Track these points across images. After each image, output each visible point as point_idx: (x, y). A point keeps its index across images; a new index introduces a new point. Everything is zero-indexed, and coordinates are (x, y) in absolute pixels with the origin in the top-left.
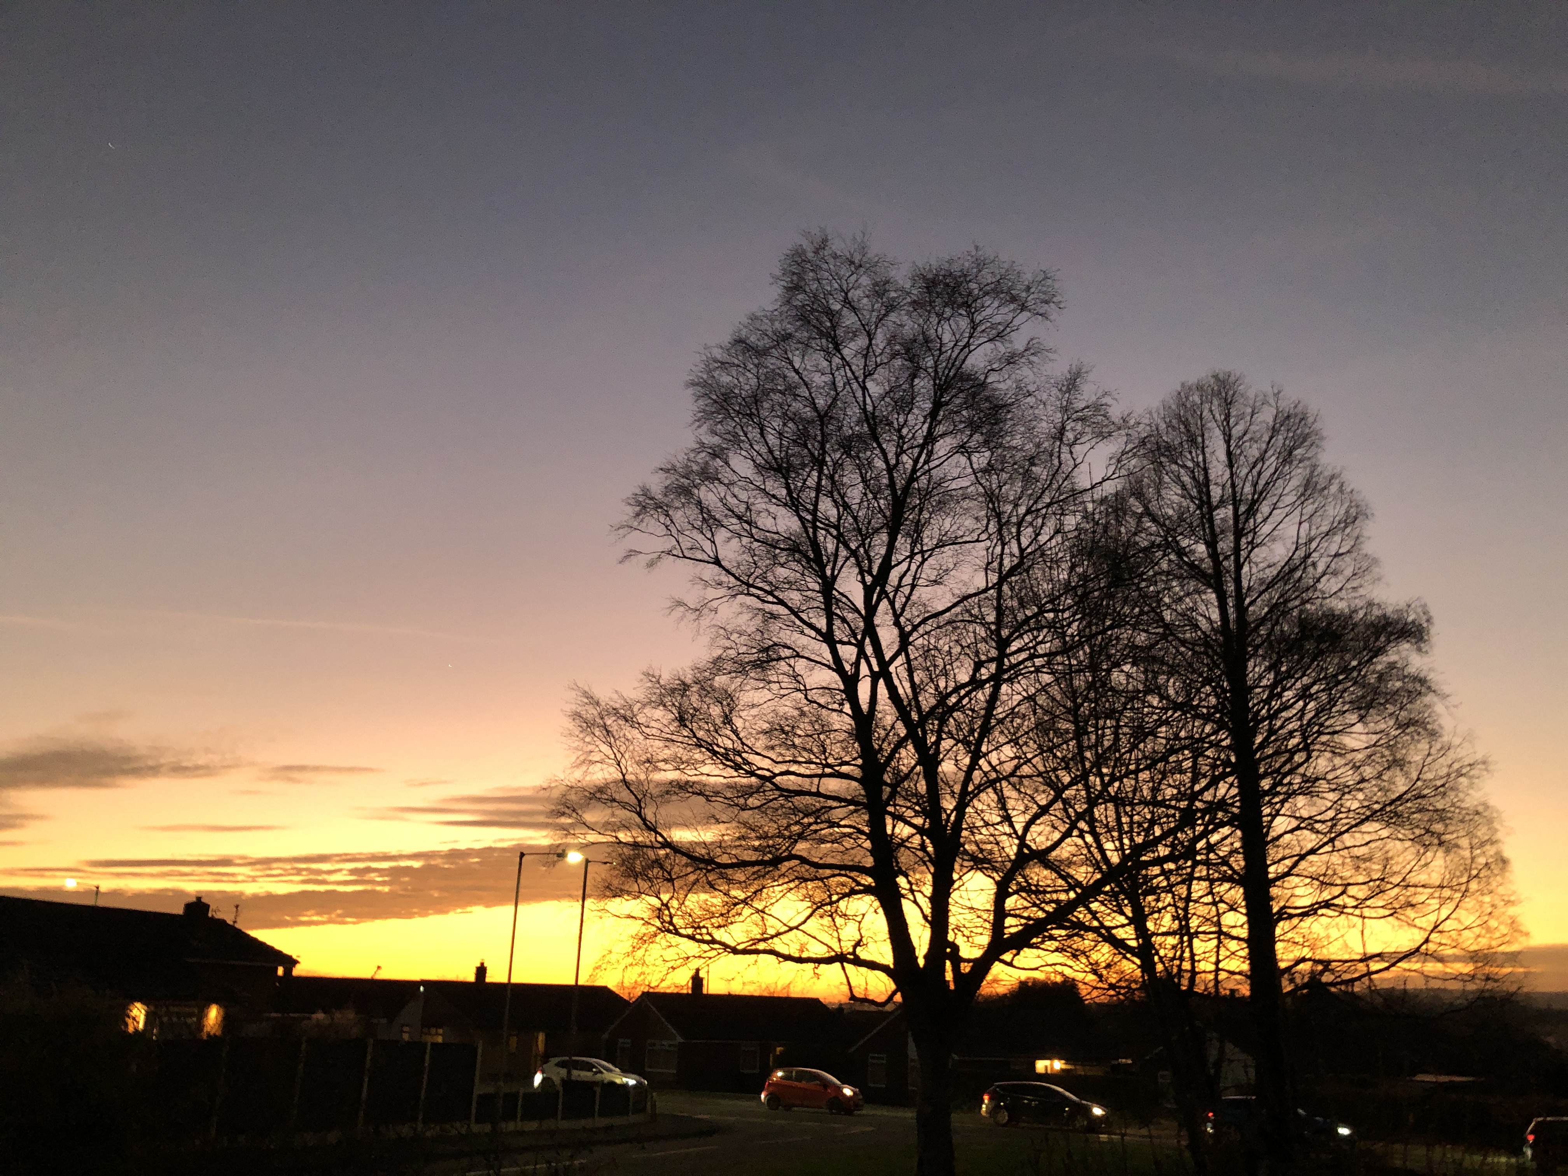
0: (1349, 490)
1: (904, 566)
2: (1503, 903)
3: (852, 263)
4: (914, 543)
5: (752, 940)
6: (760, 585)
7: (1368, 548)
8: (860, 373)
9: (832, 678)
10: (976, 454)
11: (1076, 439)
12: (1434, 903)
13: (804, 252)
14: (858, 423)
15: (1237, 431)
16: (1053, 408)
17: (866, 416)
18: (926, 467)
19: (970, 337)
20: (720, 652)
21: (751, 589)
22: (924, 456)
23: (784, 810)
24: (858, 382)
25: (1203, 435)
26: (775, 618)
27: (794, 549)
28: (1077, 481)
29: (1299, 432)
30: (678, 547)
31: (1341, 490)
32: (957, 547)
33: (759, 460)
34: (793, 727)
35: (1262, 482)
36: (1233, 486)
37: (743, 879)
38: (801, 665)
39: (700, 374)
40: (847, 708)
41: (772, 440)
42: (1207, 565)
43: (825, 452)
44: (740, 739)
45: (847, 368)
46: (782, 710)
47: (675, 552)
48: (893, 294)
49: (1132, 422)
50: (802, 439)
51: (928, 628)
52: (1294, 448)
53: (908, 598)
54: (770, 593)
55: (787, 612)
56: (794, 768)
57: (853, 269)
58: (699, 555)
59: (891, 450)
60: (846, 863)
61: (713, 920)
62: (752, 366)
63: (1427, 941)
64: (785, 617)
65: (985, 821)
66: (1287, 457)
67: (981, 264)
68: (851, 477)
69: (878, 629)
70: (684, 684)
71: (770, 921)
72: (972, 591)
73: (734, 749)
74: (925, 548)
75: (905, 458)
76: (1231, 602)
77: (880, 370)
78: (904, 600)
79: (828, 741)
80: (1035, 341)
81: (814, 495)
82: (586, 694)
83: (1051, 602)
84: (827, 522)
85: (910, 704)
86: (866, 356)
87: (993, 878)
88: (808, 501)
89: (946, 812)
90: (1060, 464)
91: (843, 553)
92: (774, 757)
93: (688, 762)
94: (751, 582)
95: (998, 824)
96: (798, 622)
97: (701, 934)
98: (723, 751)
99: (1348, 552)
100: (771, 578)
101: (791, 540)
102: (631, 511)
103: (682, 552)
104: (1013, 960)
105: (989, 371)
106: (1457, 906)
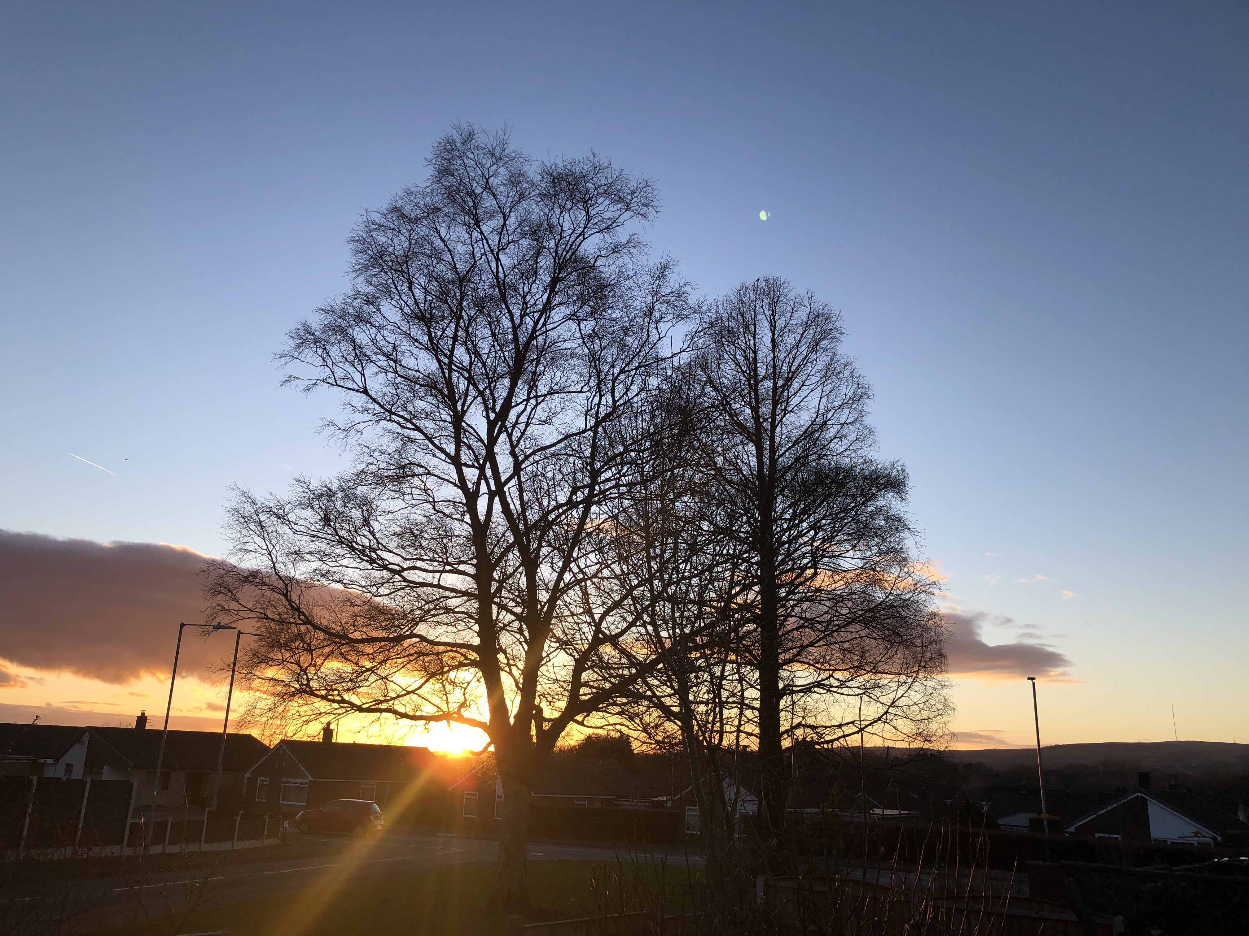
0: (857, 375)
1: (521, 407)
2: (940, 687)
3: (493, 155)
4: (530, 390)
5: (375, 701)
6: (401, 413)
7: (868, 421)
8: (494, 246)
9: (457, 494)
10: (585, 322)
11: (661, 318)
12: (894, 686)
13: (454, 141)
14: (491, 286)
15: (780, 323)
16: (646, 291)
17: (498, 282)
18: (544, 329)
19: (585, 228)
20: (363, 466)
21: (394, 417)
22: (542, 320)
23: (409, 598)
24: (493, 254)
25: (755, 325)
26: (412, 442)
27: (431, 386)
28: (659, 351)
29: (824, 327)
30: (332, 376)
31: (852, 375)
32: (564, 395)
33: (407, 310)
34: (421, 532)
35: (796, 364)
36: (775, 366)
37: (371, 651)
38: (431, 482)
39: (361, 233)
40: (467, 518)
41: (419, 293)
42: (750, 424)
43: (462, 309)
44: (376, 539)
45: (485, 241)
46: (412, 517)
47: (329, 380)
48: (526, 185)
49: (705, 308)
50: (443, 296)
51: (537, 458)
52: (820, 341)
53: (523, 434)
54: (410, 421)
55: (422, 437)
56: (419, 564)
57: (494, 160)
58: (350, 384)
59: (517, 312)
60: (458, 641)
61: (344, 684)
62: (405, 231)
63: (887, 712)
64: (420, 442)
65: (571, 612)
66: (815, 347)
67: (597, 169)
68: (482, 331)
69: (497, 457)
70: (330, 490)
71: (391, 686)
72: (573, 431)
73: (370, 546)
74: (539, 394)
75: (527, 319)
76: (767, 454)
77: (511, 246)
78: (519, 434)
79: (450, 544)
80: (635, 237)
81: (451, 343)
82: (244, 494)
83: (635, 443)
84: (460, 366)
85: (518, 518)
86: (500, 234)
87: (574, 657)
88: (446, 347)
89: (540, 604)
90: (649, 336)
91: (472, 392)
92: (404, 555)
93: (329, 555)
94: (393, 410)
95: (580, 614)
96: (431, 446)
97: (333, 696)
98: (360, 547)
99: (854, 422)
100: (410, 408)
101: (429, 378)
102: (292, 343)
103: (336, 381)
104: (584, 720)
105: (598, 256)
106: (909, 688)
